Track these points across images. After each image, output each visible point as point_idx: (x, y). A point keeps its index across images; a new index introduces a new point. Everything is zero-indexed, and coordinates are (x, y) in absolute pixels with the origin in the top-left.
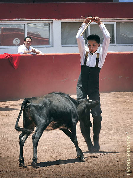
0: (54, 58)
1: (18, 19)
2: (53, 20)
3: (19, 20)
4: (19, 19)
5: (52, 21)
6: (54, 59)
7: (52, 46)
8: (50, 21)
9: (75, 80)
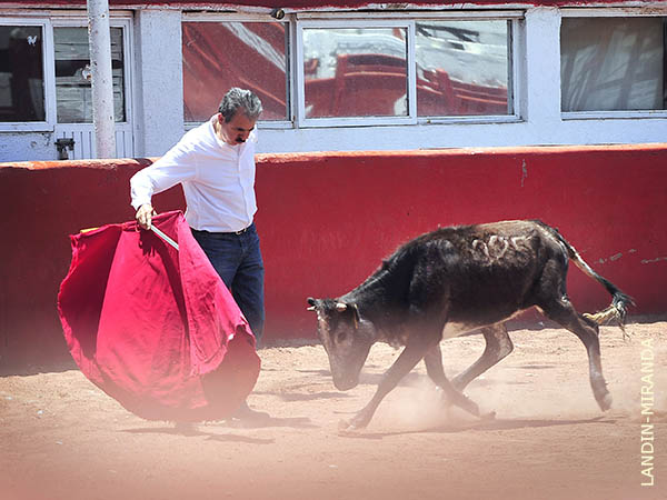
0: (524, 165)
1: (378, 6)
2: (525, 10)
3: (385, 11)
4: (384, 6)
5: (520, 14)
6: (525, 171)
7: (522, 120)
8: (512, 14)
9: (612, 258)
